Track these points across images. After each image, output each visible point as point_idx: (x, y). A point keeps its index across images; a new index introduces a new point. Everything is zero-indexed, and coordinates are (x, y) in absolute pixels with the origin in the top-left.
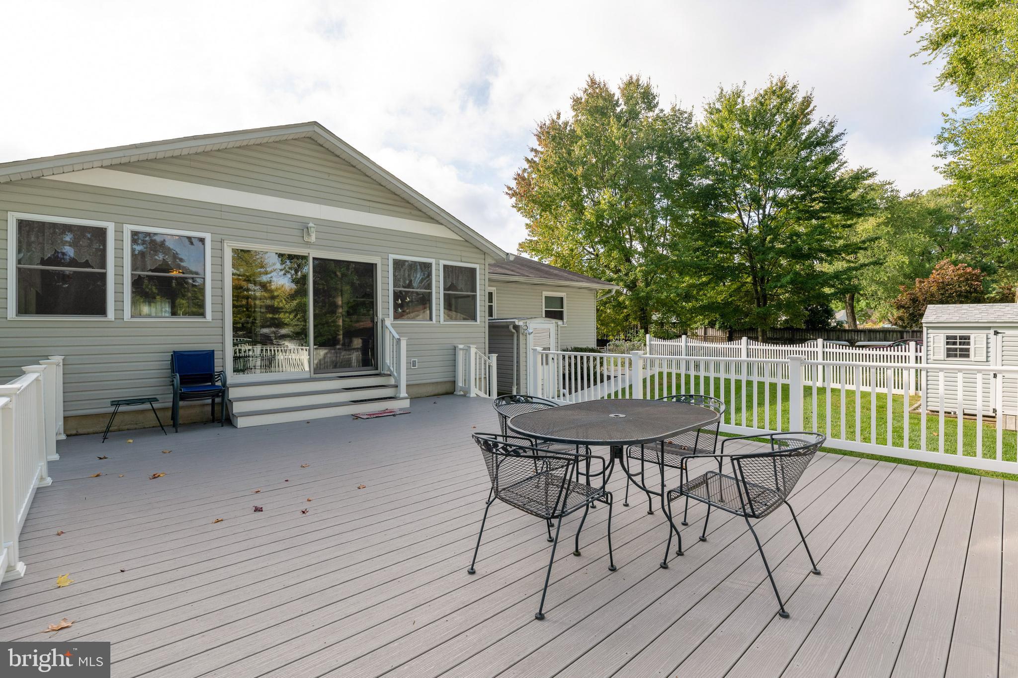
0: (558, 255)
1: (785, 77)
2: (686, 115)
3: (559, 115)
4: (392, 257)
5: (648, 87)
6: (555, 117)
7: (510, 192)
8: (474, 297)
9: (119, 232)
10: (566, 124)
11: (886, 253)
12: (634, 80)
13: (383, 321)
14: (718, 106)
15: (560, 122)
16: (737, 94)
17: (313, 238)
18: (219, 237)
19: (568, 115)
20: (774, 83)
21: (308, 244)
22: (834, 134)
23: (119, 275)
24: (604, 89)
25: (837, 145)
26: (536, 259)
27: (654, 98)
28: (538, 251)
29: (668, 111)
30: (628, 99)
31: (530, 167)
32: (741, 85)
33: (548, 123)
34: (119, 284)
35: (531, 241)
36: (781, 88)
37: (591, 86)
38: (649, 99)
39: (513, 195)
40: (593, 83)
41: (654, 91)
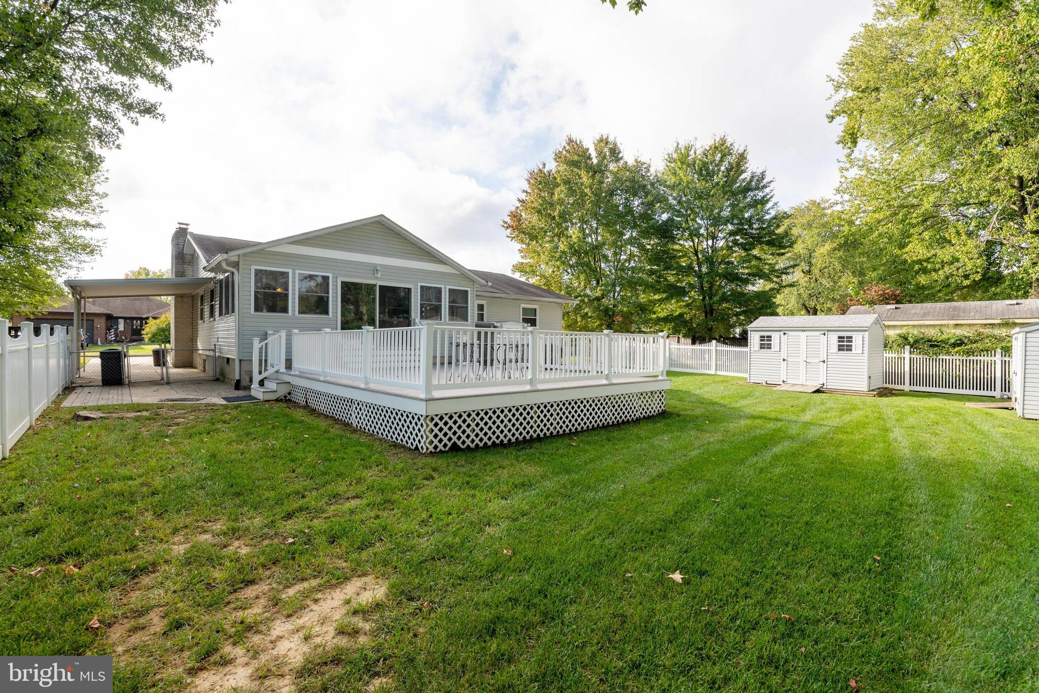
0: (542, 276)
1: (725, 136)
2: (646, 166)
3: (544, 165)
4: (420, 284)
5: (615, 144)
6: (541, 167)
7: (505, 225)
8: (467, 308)
9: (294, 274)
10: (549, 172)
11: (839, 274)
12: (604, 138)
13: (414, 320)
14: (675, 156)
15: (545, 171)
16: (688, 148)
17: (379, 275)
18: (335, 276)
19: (551, 166)
20: (717, 141)
21: (377, 278)
22: (765, 181)
23: (294, 294)
24: (580, 145)
25: (767, 190)
26: (523, 279)
27: (620, 152)
28: (526, 272)
29: (631, 162)
30: (600, 153)
31: (521, 206)
32: (693, 140)
33: (536, 171)
34: (294, 298)
35: (522, 263)
36: (723, 145)
37: (569, 144)
38: (615, 153)
39: (507, 228)
40: (570, 141)
41: (621, 147)
